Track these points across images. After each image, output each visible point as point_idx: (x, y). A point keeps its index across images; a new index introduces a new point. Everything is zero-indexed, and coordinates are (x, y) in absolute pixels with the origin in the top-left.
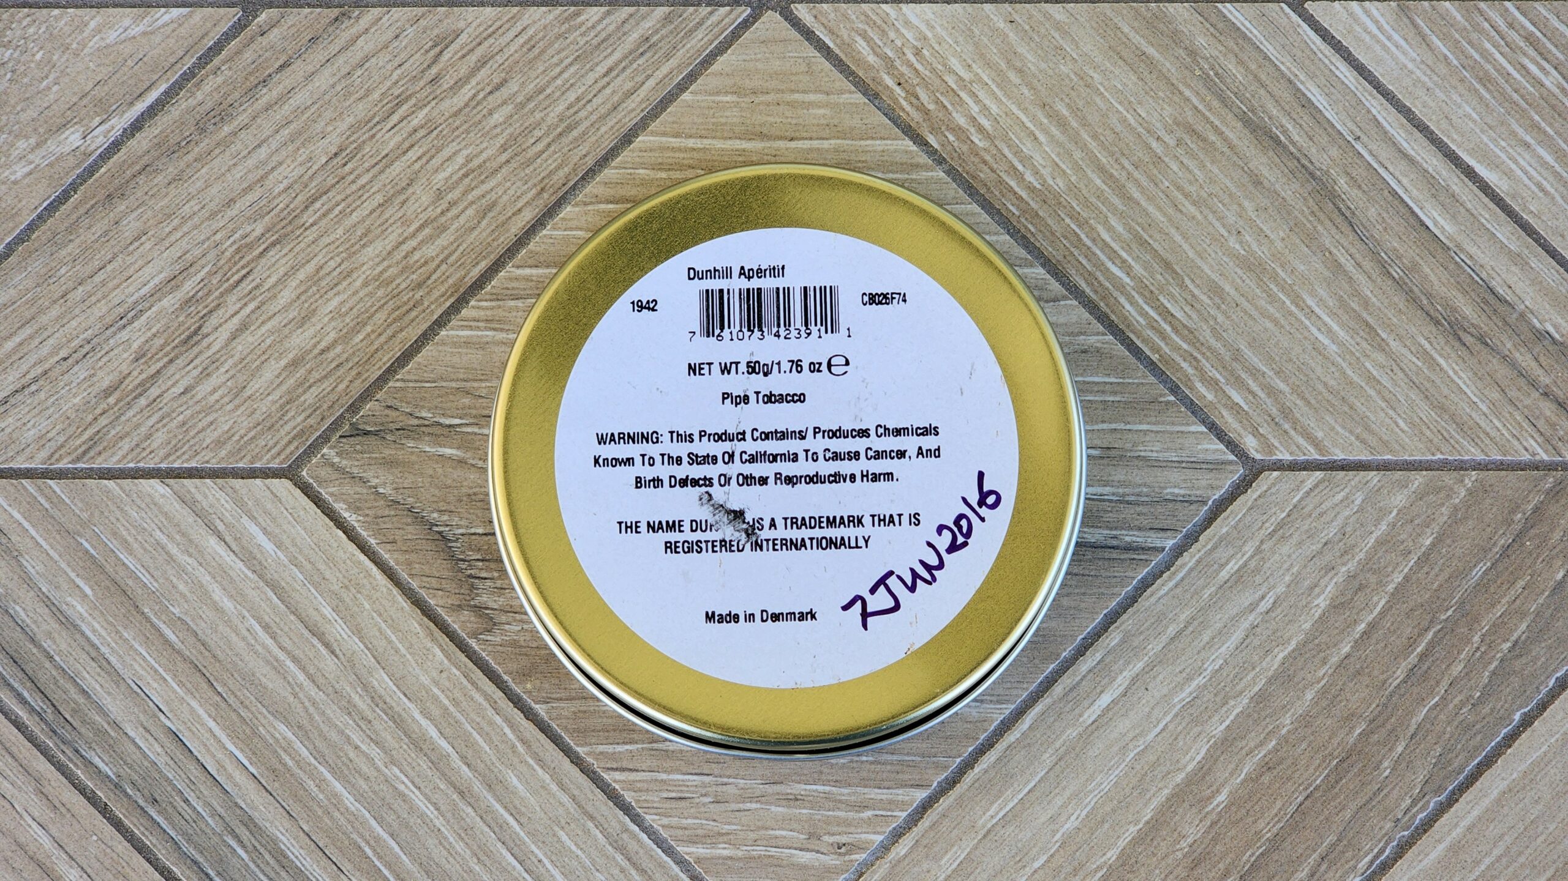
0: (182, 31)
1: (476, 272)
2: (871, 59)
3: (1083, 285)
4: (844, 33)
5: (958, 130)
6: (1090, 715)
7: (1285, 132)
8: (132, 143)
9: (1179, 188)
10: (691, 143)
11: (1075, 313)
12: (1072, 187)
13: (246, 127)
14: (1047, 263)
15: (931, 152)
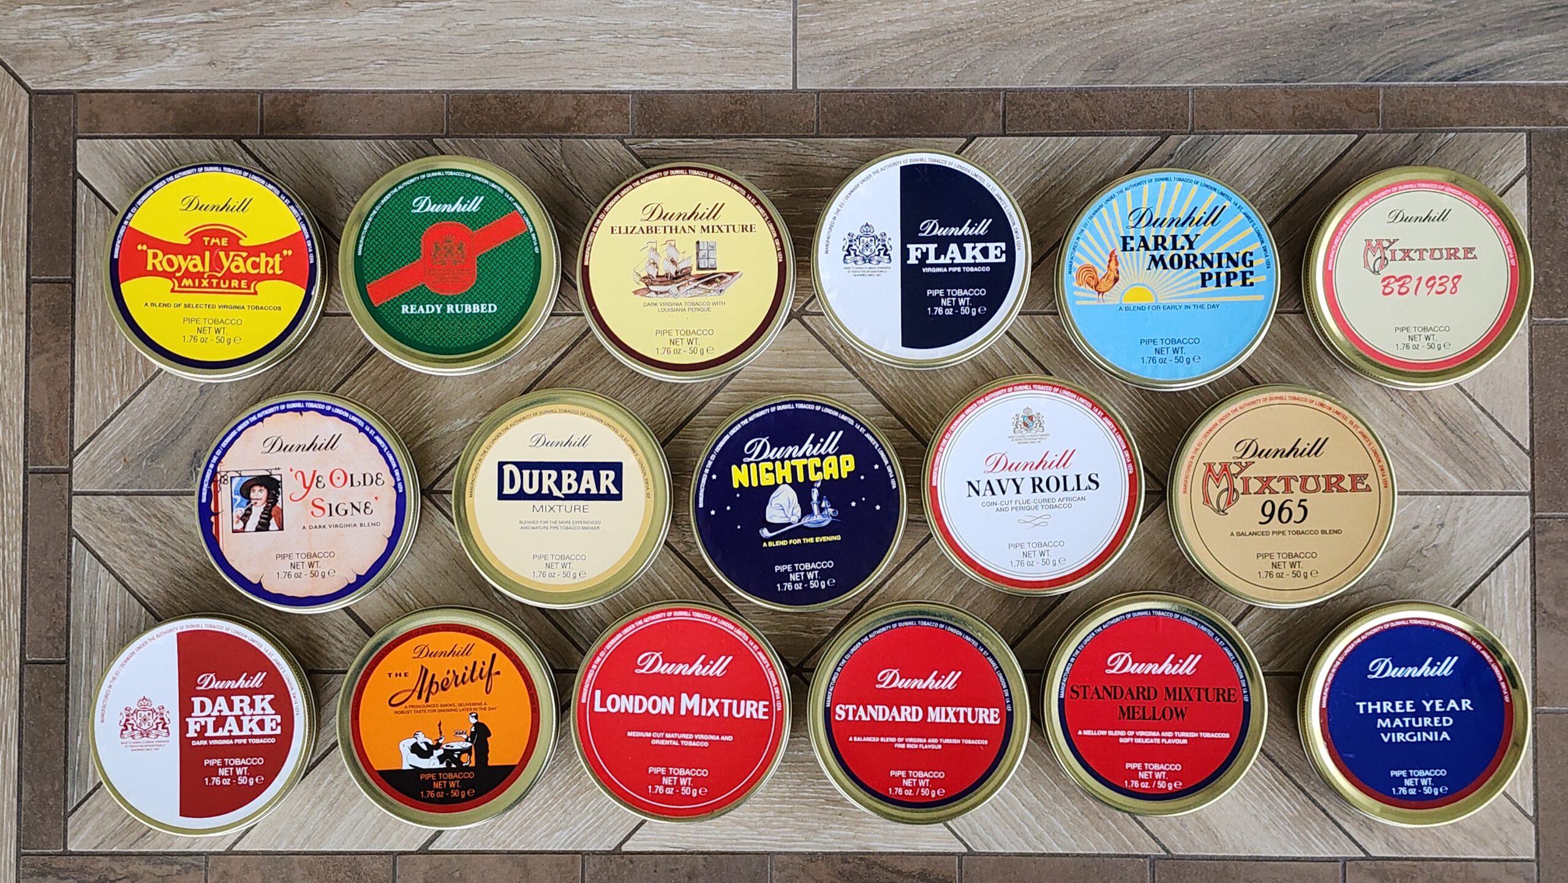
0: (574, 325)
1: (684, 417)
2: (832, 337)
3: (909, 423)
4: (821, 326)
5: (863, 364)
6: (910, 584)
7: (987, 365)
8: (556, 367)
9: (947, 387)
10: (765, 369)
11: (906, 433)
12: (906, 386)
13: (597, 362)
14: (896, 415)
15: (853, 373)
